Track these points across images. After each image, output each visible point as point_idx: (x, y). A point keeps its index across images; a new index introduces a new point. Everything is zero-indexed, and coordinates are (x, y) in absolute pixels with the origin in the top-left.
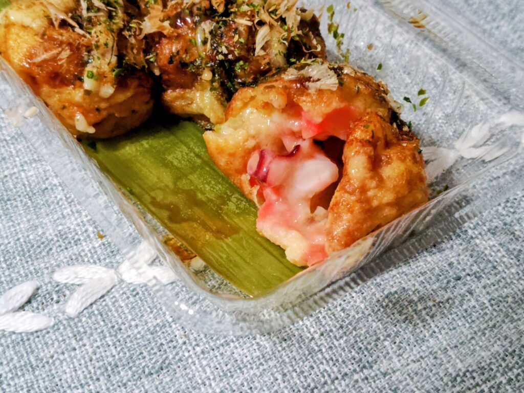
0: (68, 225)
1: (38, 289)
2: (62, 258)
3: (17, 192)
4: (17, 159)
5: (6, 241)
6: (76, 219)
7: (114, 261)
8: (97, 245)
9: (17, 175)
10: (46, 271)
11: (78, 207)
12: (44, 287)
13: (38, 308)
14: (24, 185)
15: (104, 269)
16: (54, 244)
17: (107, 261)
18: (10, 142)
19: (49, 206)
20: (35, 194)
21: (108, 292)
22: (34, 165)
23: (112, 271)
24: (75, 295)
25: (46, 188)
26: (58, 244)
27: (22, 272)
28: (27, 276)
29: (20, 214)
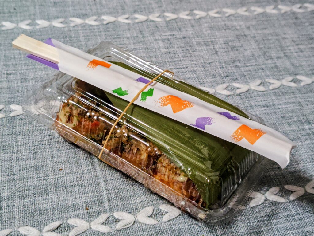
0: (77, 202)
1: (61, 225)
2: (72, 214)
3: (62, 184)
4: (64, 171)
5: (54, 204)
6: (80, 200)
7: (90, 220)
8: (85, 212)
9: (63, 177)
10: (65, 218)
11: (82, 195)
12: (63, 225)
13: (60, 232)
14: (65, 182)
15: (86, 222)
16: (70, 208)
17: (88, 219)
18: (63, 163)
19: (72, 193)
20: (68, 187)
21: (85, 231)
22: (70, 175)
23: (88, 224)
24: (73, 230)
25: (72, 185)
26: (72, 208)
27: (57, 217)
28: (58, 218)
29: (61, 194)
